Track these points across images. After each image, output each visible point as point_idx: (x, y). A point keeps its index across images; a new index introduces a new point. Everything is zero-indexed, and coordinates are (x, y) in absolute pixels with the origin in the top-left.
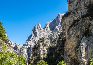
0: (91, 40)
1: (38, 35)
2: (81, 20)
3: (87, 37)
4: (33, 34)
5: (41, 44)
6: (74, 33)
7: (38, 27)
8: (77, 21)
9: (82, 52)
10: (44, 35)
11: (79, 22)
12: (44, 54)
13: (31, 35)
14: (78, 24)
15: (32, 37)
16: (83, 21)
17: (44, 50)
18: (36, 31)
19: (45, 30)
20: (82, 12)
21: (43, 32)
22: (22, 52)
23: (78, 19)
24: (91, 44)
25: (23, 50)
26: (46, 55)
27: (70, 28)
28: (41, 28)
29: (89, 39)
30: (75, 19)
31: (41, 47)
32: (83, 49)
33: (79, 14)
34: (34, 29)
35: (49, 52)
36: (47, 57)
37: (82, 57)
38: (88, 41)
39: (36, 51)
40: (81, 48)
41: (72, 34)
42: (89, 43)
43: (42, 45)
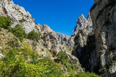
0: (110, 28)
1: (82, 25)
2: (105, 10)
3: (107, 26)
4: (78, 25)
5: (80, 34)
6: (100, 23)
7: (81, 18)
8: (102, 11)
9: (103, 39)
10: (88, 24)
11: (103, 12)
12: (84, 42)
13: (77, 26)
14: (102, 14)
15: (77, 28)
16: (107, 10)
17: (83, 39)
18: (80, 22)
19: (88, 19)
20: (105, 2)
21: (87, 21)
22: (70, 42)
23: (102, 9)
24: (111, 31)
25: (71, 41)
26: (86, 43)
27: (96, 19)
28: (84, 18)
29: (109, 27)
30: (101, 9)
31: (81, 37)
32: (103, 37)
33: (103, 4)
34: (78, 20)
35: (89, 40)
36: (87, 44)
37: (103, 44)
38: (108, 29)
39: (77, 41)
40: (102, 36)
41: (99, 24)
42: (108, 31)
43: (82, 35)
